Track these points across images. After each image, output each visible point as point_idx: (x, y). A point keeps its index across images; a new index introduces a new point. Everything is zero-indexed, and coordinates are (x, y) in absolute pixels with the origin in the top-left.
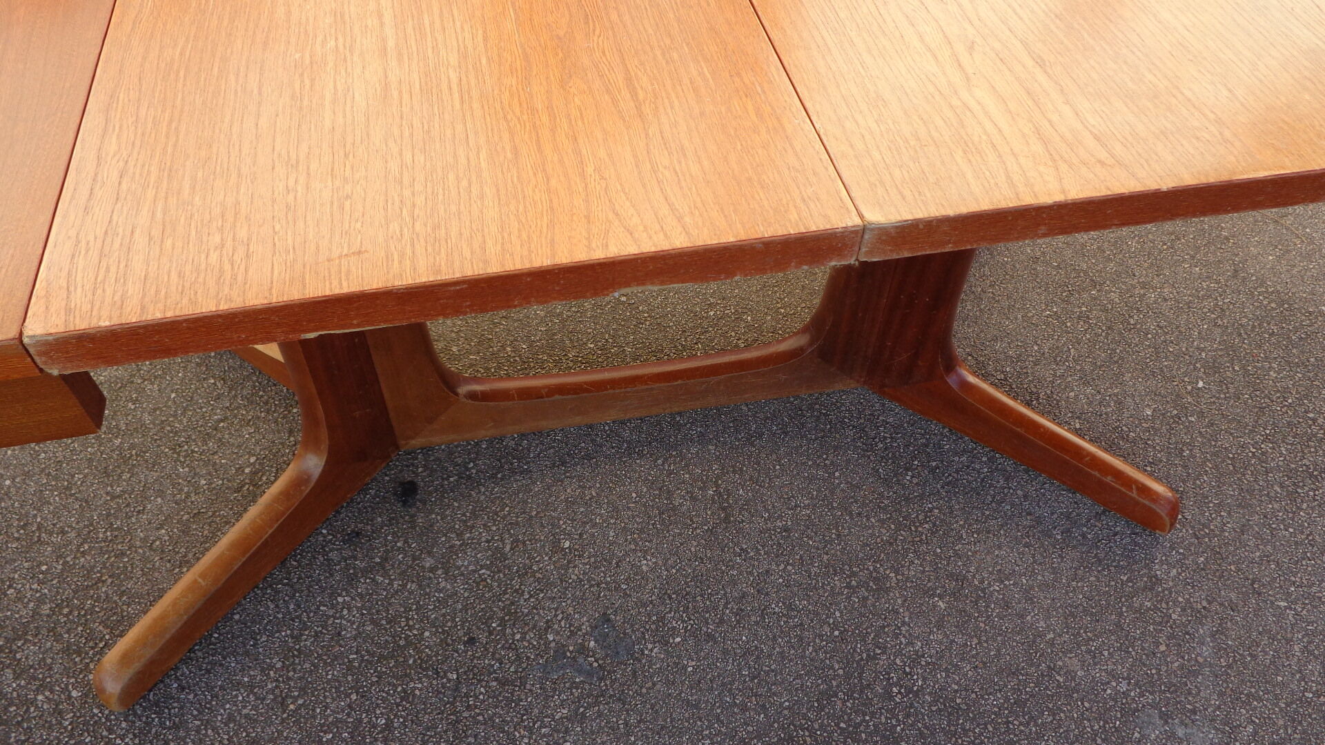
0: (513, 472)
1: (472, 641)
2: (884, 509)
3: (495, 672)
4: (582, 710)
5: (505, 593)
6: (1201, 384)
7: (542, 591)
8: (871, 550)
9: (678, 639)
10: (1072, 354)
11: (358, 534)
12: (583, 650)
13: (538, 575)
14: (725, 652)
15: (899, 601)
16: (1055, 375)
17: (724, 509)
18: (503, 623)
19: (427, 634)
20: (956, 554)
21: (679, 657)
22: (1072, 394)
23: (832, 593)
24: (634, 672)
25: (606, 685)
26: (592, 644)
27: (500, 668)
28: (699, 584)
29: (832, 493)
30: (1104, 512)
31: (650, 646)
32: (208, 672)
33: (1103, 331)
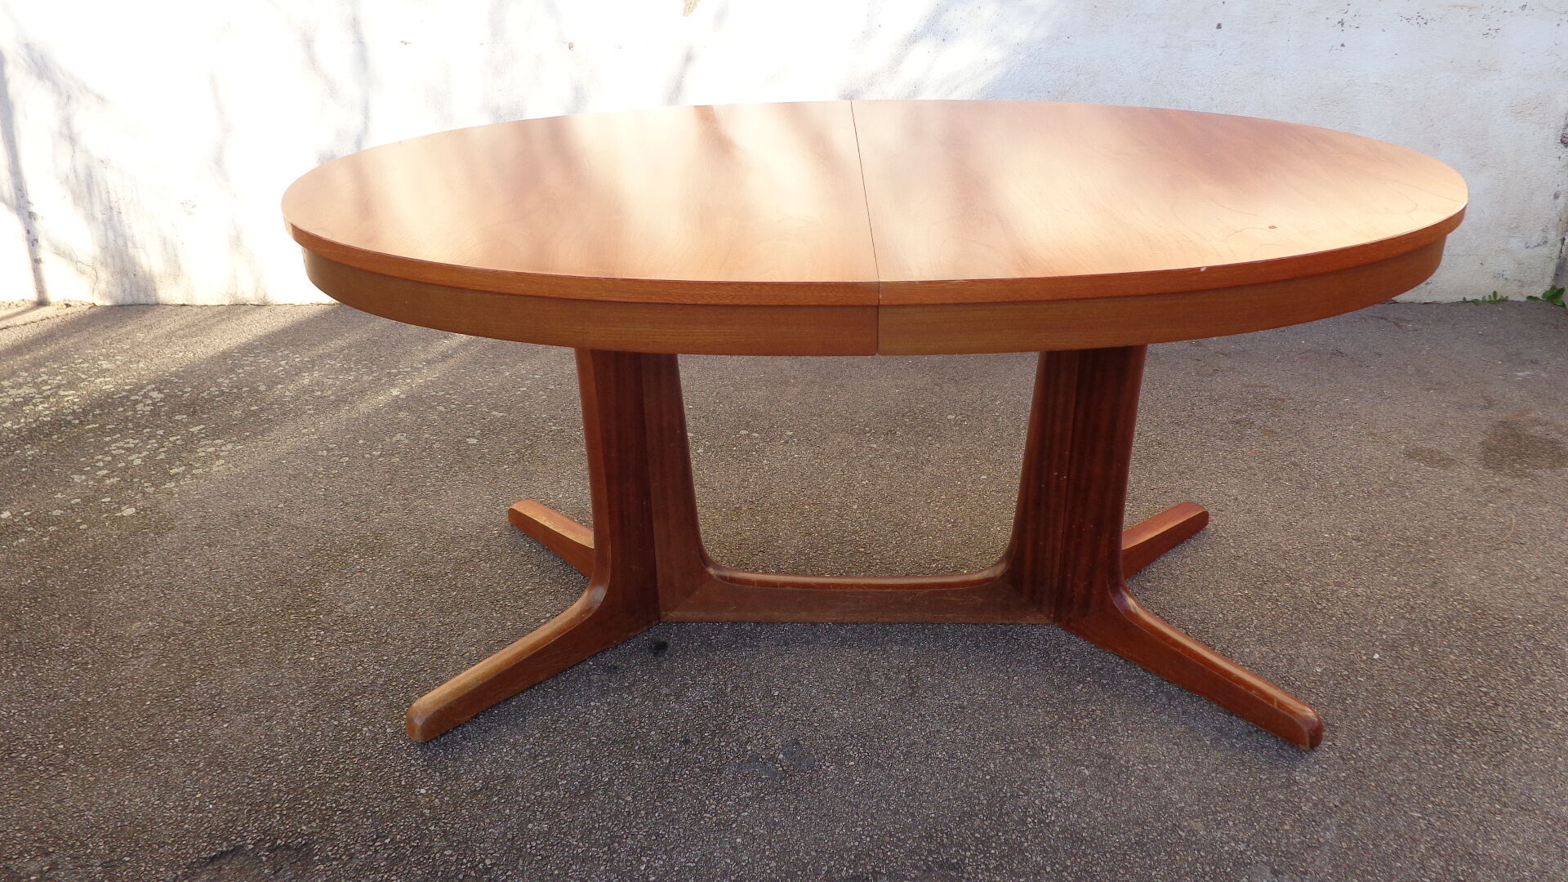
0: (745, 645)
1: (686, 742)
2: (1052, 705)
3: (700, 762)
4: (762, 795)
5: (720, 716)
6: (1376, 656)
7: (749, 719)
8: (1033, 729)
9: (852, 763)
10: (1255, 623)
11: (615, 668)
12: (773, 759)
13: (748, 709)
14: (889, 776)
15: (1049, 765)
16: (1234, 635)
17: (912, 688)
18: (713, 734)
19: (653, 733)
20: (1109, 741)
21: (850, 774)
22: (1248, 650)
23: (992, 751)
24: (811, 778)
25: (786, 783)
26: (781, 756)
27: (704, 761)
28: (878, 731)
29: (1008, 689)
30: (1256, 731)
31: (827, 764)
32: (486, 731)
33: (1289, 611)
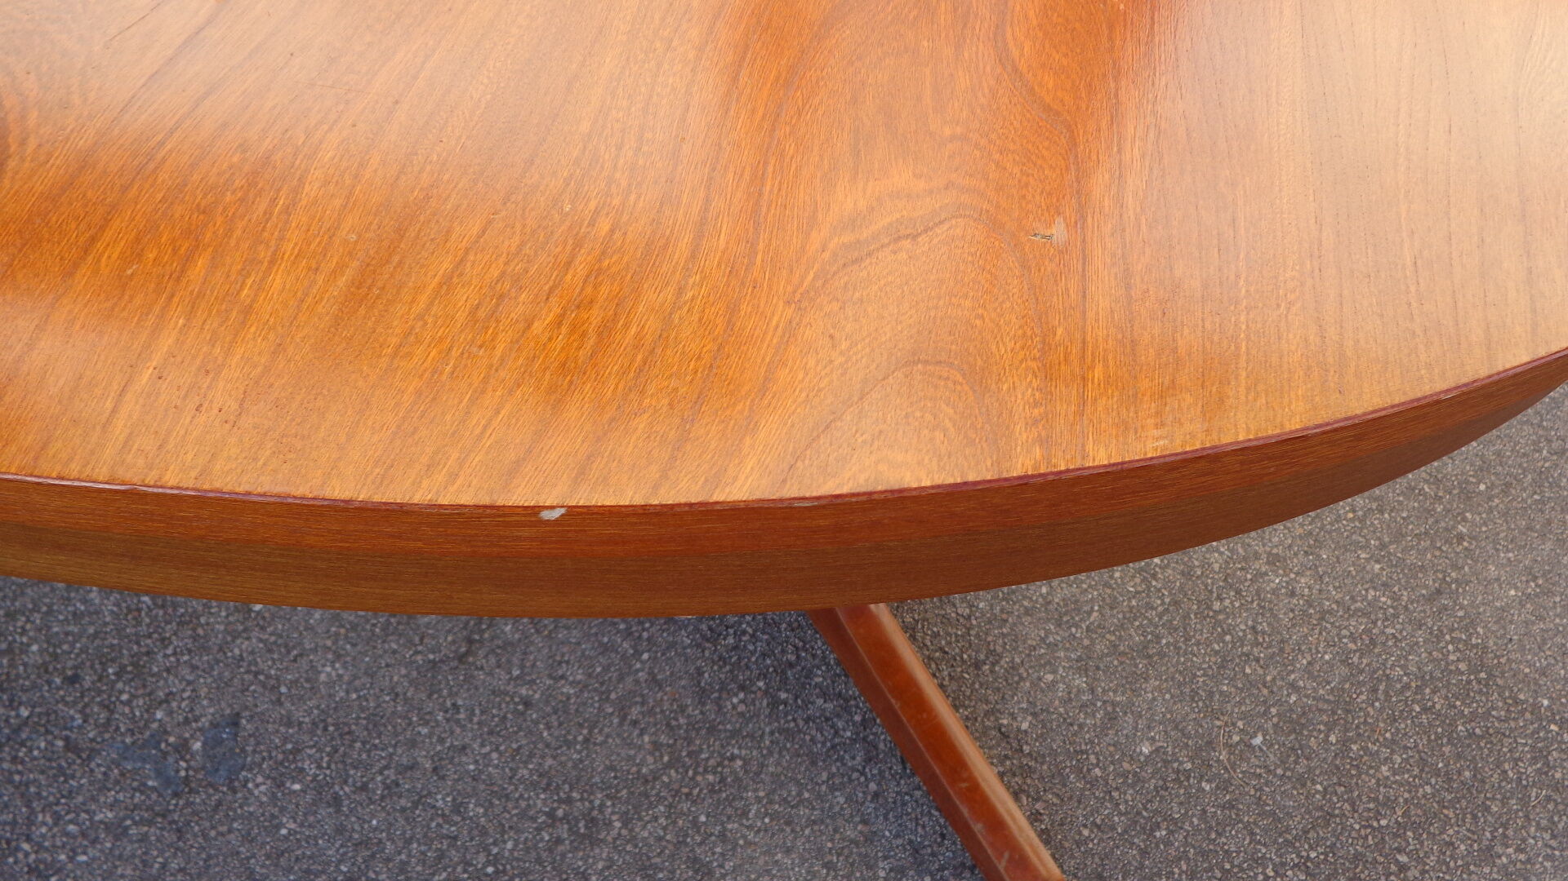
1: (74, 679)
2: (672, 730)
3: (71, 728)
4: (128, 822)
5: (150, 636)
6: (1258, 740)
7: (190, 651)
8: (615, 777)
9: (297, 787)
10: (1092, 619)
12: (182, 748)
13: (200, 631)
14: (340, 830)
15: (600, 866)
16: (1043, 640)
17: (470, 641)
18: (121, 672)
20: (723, 836)
21: (283, 810)
22: (1050, 677)
23: (523, 814)
24: (219, 803)
25: (176, 805)
26: (198, 745)
27: (80, 727)
28: (371, 727)
29: (621, 679)
31: (260, 779)
33: (1163, 603)
